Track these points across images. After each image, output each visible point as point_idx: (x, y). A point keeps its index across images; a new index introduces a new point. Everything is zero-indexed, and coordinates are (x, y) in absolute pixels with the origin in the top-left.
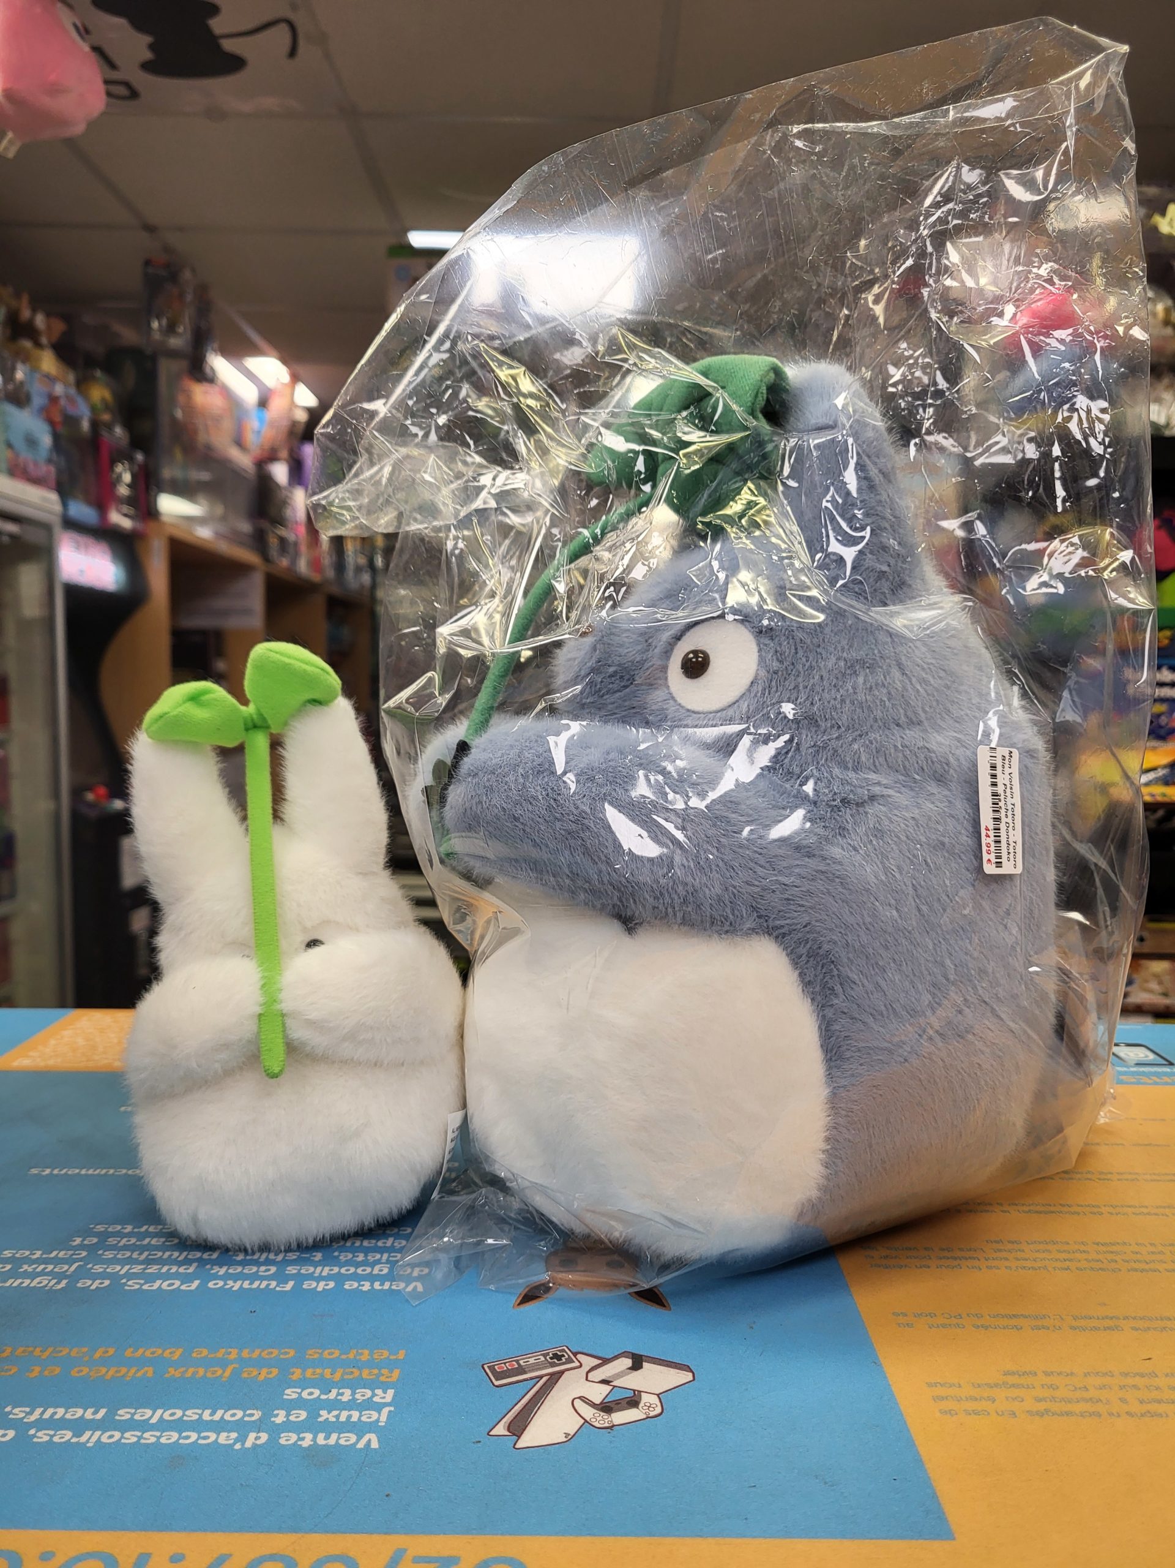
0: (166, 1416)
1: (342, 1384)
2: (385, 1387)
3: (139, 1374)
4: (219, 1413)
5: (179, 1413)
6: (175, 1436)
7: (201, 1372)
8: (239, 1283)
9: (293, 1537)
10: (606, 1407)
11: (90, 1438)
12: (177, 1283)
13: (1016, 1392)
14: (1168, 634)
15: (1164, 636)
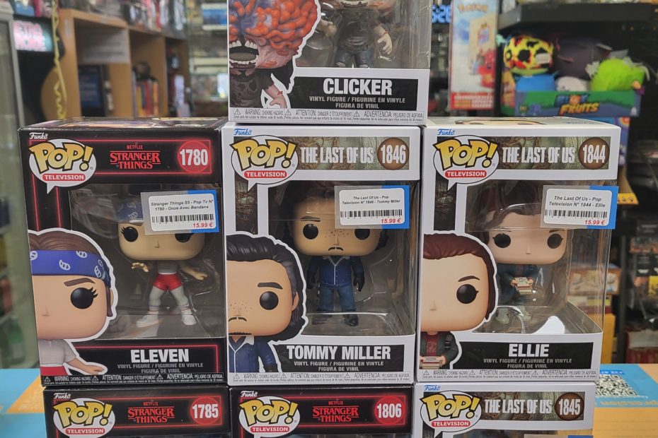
14: (597, 105)
15: (595, 106)
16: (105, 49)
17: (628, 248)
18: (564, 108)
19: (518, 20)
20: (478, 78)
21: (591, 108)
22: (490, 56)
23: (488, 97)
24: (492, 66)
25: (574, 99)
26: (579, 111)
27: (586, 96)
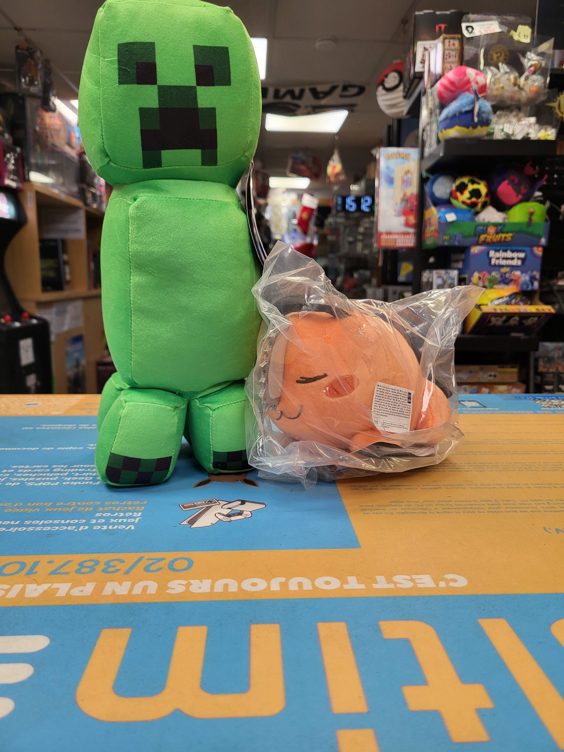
0: (46, 522)
1: (120, 511)
2: (138, 512)
3: (34, 510)
4: (68, 521)
5: (51, 521)
6: (49, 528)
7: (60, 509)
8: (76, 483)
9: (99, 555)
10: (229, 516)
11: (13, 530)
12: (49, 483)
13: (395, 507)
14: (511, 235)
15: (509, 236)
16: (63, 226)
17: (536, 367)
18: (482, 237)
19: (441, 154)
20: (402, 219)
21: (505, 237)
22: (412, 200)
23: (411, 237)
24: (414, 208)
25: (491, 229)
26: (495, 240)
27: (501, 226)
